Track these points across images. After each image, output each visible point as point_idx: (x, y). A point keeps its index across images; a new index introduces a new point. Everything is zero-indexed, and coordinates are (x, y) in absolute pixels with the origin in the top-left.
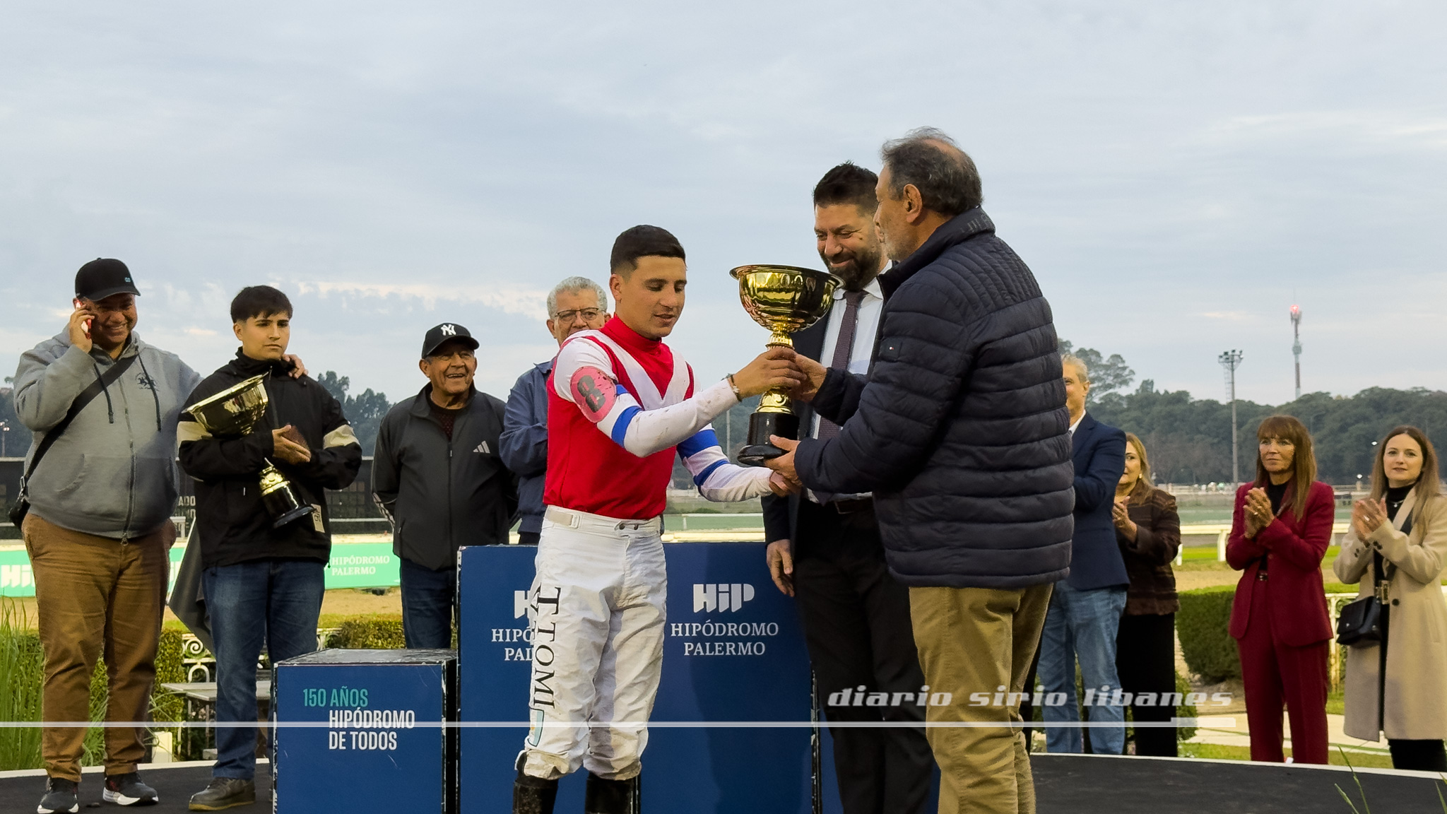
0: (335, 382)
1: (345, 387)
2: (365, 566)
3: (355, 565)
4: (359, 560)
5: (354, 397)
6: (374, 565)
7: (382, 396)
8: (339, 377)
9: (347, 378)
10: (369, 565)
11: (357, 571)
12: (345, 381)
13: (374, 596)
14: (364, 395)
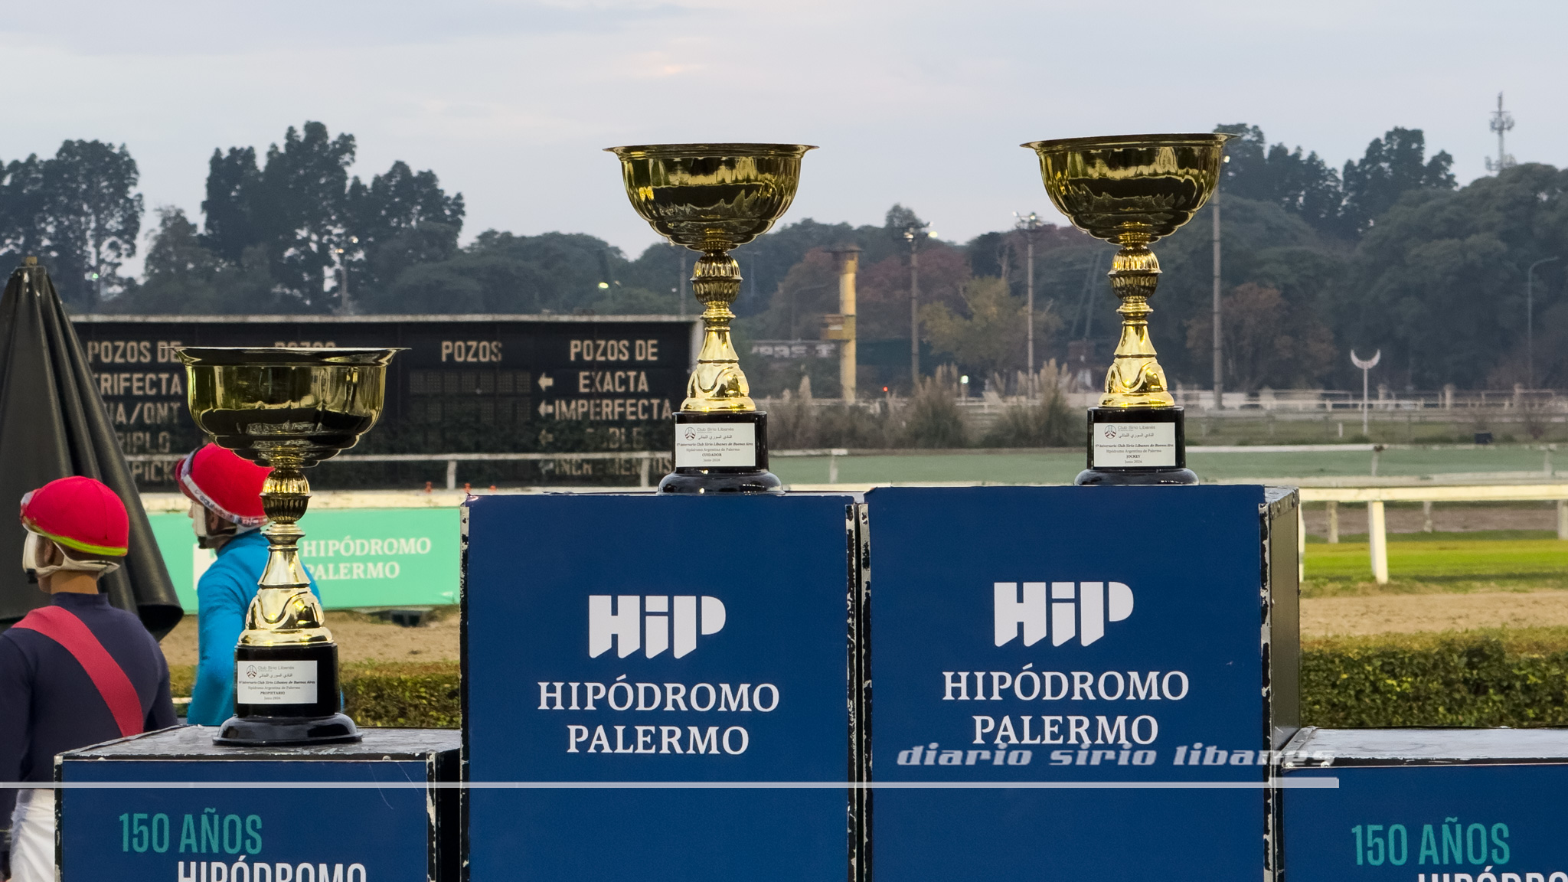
0: (324, 146)
1: (347, 157)
2: (376, 559)
3: (354, 559)
4: (362, 546)
5: (367, 181)
6: (396, 558)
7: (428, 178)
8: (333, 136)
9: (351, 137)
10: (386, 559)
11: (358, 571)
12: (346, 144)
13: (397, 628)
14: (390, 176)
